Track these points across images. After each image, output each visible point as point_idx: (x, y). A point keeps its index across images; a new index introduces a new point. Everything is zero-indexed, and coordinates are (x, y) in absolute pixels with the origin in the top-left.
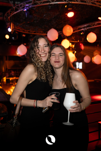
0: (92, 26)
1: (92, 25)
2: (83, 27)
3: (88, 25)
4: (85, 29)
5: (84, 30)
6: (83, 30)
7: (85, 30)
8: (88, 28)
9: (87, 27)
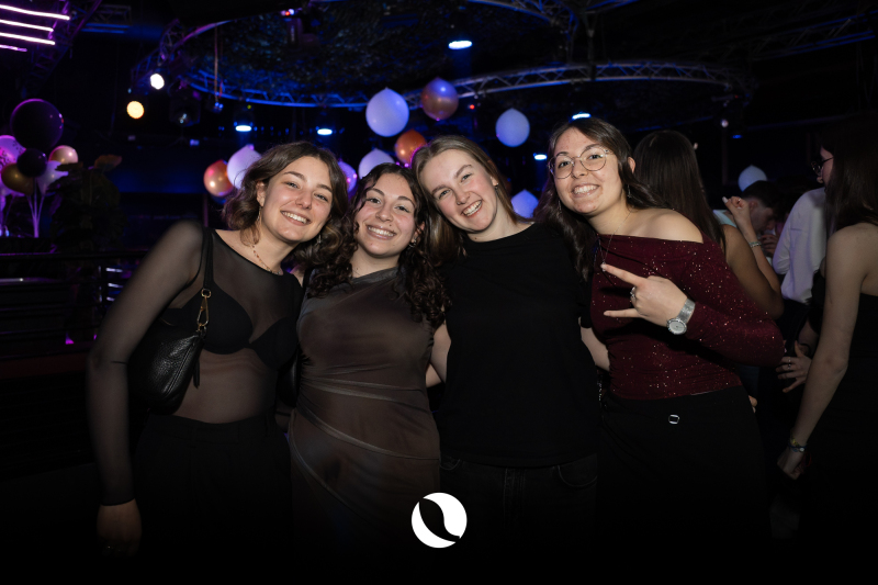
0: (505, 85)
1: (505, 79)
2: (470, 85)
3: (490, 78)
4: (480, 93)
5: (476, 97)
6: (472, 97)
7: (480, 96)
8: (490, 91)
9: (489, 85)
